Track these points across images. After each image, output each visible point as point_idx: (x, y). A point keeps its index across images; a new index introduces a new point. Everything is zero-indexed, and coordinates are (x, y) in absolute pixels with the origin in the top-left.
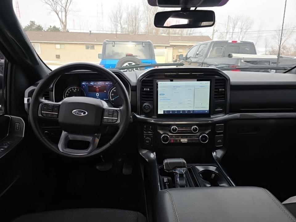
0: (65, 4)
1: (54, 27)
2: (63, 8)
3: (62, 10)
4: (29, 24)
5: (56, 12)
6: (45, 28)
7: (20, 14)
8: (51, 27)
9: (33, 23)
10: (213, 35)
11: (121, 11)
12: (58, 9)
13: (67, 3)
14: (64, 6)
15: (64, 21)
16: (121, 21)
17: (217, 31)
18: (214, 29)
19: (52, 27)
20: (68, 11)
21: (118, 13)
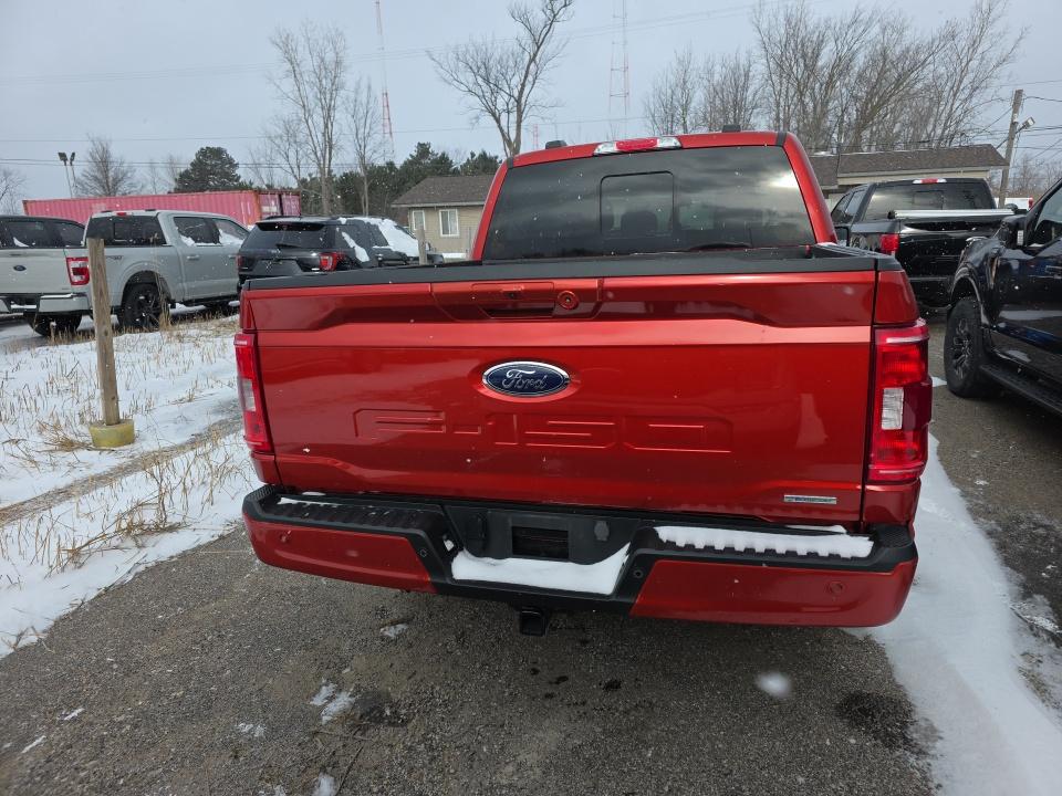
0: (520, 87)
1: (483, 156)
2: (512, 100)
3: (510, 107)
4: (415, 154)
5: (494, 115)
6: (458, 160)
7: (390, 124)
8: (473, 155)
9: (423, 150)
10: (1011, 139)
11: (689, 85)
12: (501, 104)
13: (523, 85)
14: (516, 94)
15: (513, 136)
16: (687, 119)
17: (1026, 125)
18: (1013, 118)
19: (477, 155)
20: (527, 109)
21: (679, 92)
